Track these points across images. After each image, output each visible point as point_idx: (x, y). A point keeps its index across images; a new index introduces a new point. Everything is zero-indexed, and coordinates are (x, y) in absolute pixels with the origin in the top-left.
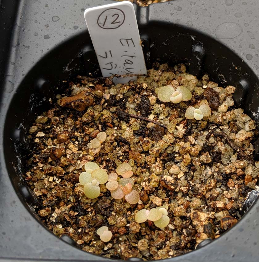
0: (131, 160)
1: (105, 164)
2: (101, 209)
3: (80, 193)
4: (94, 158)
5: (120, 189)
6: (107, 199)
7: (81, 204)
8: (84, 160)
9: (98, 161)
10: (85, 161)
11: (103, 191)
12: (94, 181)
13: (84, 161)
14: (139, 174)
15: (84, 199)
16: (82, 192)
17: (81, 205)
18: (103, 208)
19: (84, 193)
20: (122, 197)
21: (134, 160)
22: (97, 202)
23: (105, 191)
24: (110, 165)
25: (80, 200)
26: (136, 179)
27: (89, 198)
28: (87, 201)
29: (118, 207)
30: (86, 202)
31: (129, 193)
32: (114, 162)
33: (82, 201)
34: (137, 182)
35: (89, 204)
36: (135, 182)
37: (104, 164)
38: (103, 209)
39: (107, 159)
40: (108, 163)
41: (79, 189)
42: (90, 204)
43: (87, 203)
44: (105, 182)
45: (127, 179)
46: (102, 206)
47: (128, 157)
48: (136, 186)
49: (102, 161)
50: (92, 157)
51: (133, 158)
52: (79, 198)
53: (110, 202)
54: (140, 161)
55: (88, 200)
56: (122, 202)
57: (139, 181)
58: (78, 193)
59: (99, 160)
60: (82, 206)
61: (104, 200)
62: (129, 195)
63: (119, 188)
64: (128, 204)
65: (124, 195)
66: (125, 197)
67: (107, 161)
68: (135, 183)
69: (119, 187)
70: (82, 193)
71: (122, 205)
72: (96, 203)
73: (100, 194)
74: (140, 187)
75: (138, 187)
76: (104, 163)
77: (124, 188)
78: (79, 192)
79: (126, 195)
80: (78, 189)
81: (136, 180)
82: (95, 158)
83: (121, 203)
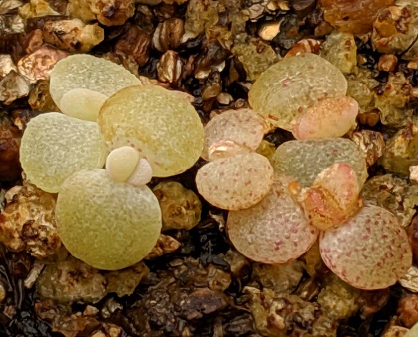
0: (335, 36)
1: (174, 71)
2: (176, 323)
3: (35, 237)
4: (101, 31)
5: (286, 202)
6: (206, 267)
7: (43, 310)
8: (36, 46)
9: (128, 53)
10: (45, 57)
11: (178, 220)
12: (122, 154)
13: (39, 52)
14: (397, 115)
15: (60, 276)
16: (43, 234)
17: (43, 315)
18: (183, 317)
19: (56, 239)
20: (303, 247)
21: (357, 40)
22: (143, 287)
23: (189, 220)
24: (202, 75)
25: (34, 285)
26: (378, 143)
27: (92, 270)
28: (78, 291)
29: (279, 312)
30: (72, 296)
31: (345, 221)
32: (228, 57)
33: (44, 288)
34: (387, 166)
35: (91, 310)
36: (371, 162)
37: (170, 70)
38: (189, 323)
39: (185, 39)
40: (189, 66)
41: (26, 217)
42: (100, 305)
43: (78, 306)
44: (191, 163)
45: (325, 143)
46: (176, 307)
47: (314, 20)
48: (383, 188)
49: (154, 54)
50: (89, 29)
51: (350, 24)
52: (25, 275)
53: (226, 283)
54: (395, 41)
55: (86, 281)
56: (301, 282)
57: (397, 154)
58: (24, 237)
59: (134, 44)
60: (49, 321)
61: (191, 274)
62: (344, 232)
63: (279, 194)
64: (343, 291)
65: (313, 237)
66: (323, 244)
67: (183, 52)
68: (375, 169)
69: (275, 191)
70: (45, 241)
71: (304, 299)
72: (135, 297)
73: (161, 244)
74: (406, 190)
75: (397, 189)
76: (164, 66)
77: (310, 194)
78: (28, 232)
79: (330, 235)
80: (18, 217)
81: (380, 153)
82: (107, 30)
83: (295, 290)
